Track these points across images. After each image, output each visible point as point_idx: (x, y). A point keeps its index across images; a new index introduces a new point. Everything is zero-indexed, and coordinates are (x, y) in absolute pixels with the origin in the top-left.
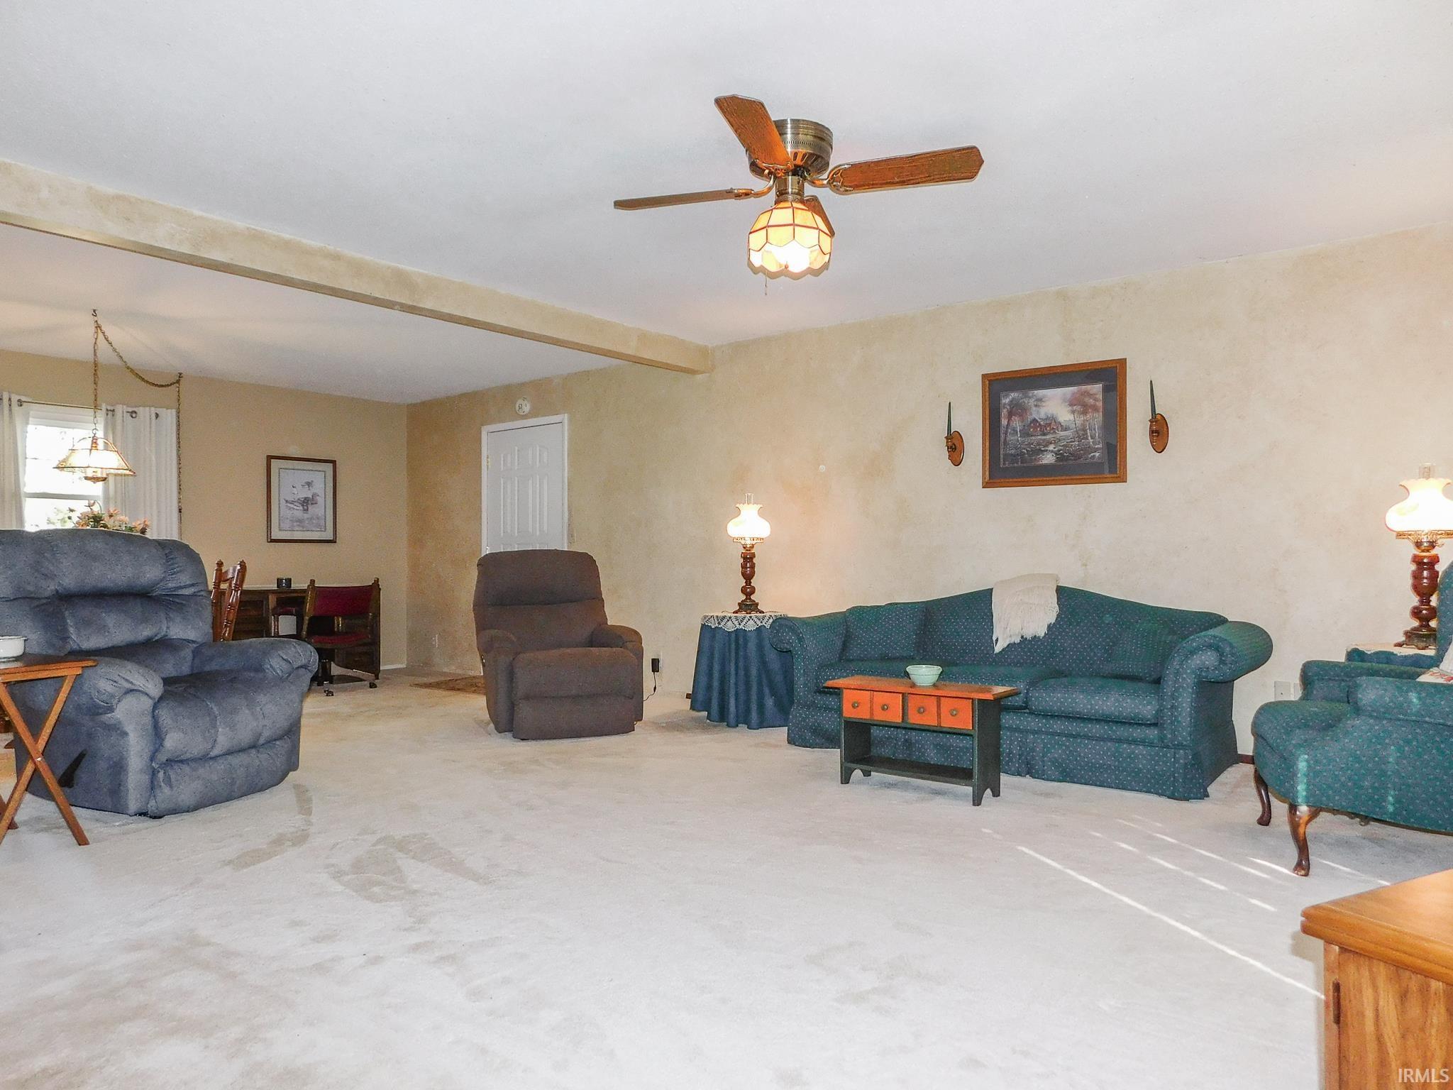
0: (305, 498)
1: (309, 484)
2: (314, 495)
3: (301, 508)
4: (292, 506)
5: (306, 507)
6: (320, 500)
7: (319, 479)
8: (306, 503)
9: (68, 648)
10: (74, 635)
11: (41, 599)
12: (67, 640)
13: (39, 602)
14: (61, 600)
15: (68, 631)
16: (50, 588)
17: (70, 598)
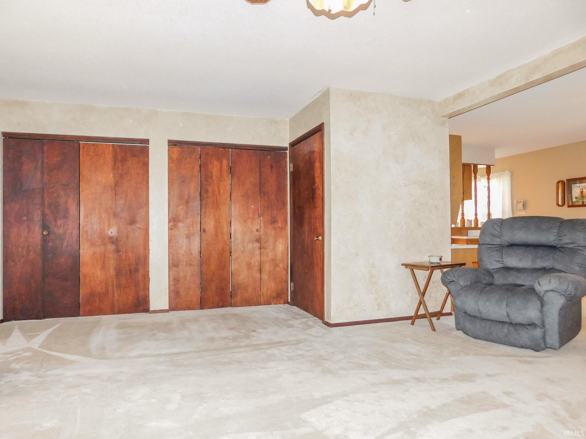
9: (500, 265)
10: (504, 260)
11: (492, 245)
12: (501, 262)
13: (492, 246)
14: (508, 246)
15: (502, 258)
16: (497, 241)
17: (512, 245)
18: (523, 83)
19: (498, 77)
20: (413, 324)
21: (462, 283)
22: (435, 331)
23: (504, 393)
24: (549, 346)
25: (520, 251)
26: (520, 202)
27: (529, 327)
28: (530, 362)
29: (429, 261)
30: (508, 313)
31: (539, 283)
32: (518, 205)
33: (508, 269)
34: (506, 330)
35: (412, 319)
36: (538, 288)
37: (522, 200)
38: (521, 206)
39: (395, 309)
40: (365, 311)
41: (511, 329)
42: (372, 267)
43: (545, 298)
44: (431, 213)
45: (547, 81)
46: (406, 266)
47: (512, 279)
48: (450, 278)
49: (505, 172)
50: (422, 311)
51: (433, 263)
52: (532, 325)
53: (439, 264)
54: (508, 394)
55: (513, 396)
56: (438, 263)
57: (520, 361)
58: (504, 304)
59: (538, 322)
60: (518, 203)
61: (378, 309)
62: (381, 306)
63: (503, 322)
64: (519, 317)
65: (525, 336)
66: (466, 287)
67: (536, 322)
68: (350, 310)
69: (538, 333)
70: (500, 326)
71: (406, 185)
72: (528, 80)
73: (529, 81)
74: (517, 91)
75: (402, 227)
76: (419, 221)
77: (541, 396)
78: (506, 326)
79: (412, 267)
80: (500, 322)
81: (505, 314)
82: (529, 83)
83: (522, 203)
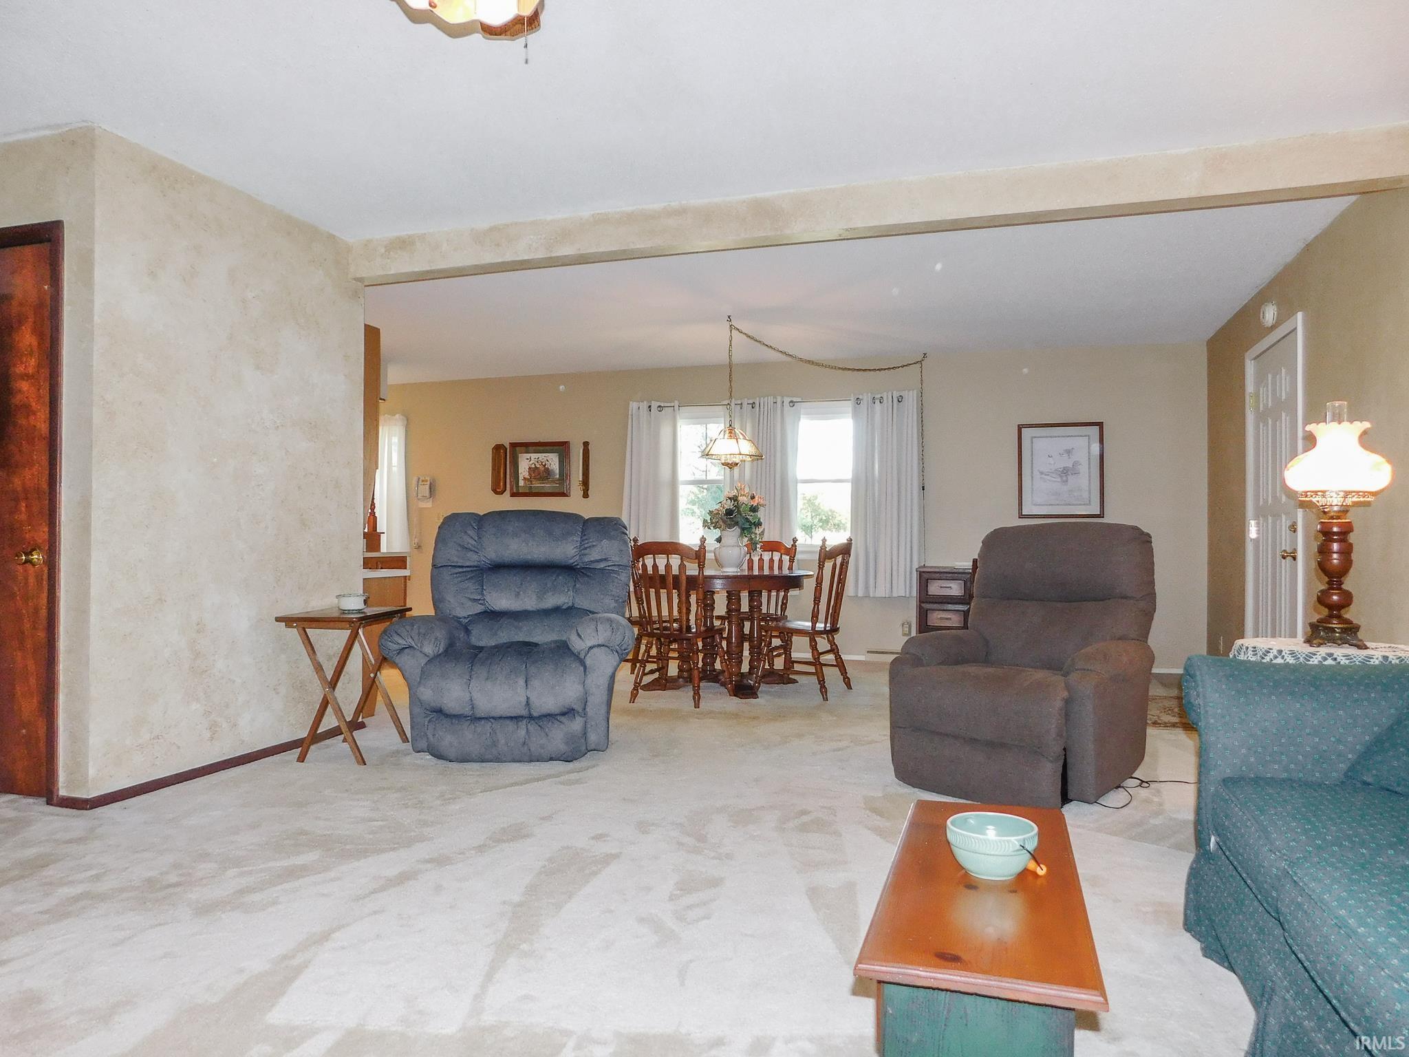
0: (1064, 468)
1: (1069, 452)
2: (1076, 464)
3: (1059, 480)
4: (1048, 478)
5: (1064, 478)
6: (1084, 469)
7: (1083, 446)
8: (1065, 473)
9: (479, 608)
10: (488, 598)
11: (462, 567)
12: (480, 602)
13: (461, 570)
14: (489, 569)
15: (483, 595)
16: (473, 559)
17: (499, 567)
18: (540, 255)
19: (492, 229)
20: (302, 759)
21: (429, 649)
22: (365, 764)
23: (593, 838)
24: (593, 747)
25: (514, 579)
26: (423, 481)
27: (562, 719)
28: (578, 782)
29: (338, 607)
30: (528, 698)
31: (579, 635)
32: (420, 487)
33: (493, 616)
34: (522, 732)
35: (301, 747)
36: (577, 645)
37: (428, 479)
38: (425, 490)
39: (251, 732)
40: (179, 747)
41: (533, 727)
42: (198, 632)
43: (588, 662)
44: (326, 497)
45: (576, 263)
46: (288, 621)
47: (508, 634)
48: (400, 641)
49: (395, 415)
50: (330, 721)
51: (349, 610)
52: (569, 712)
53: (362, 613)
54: (598, 837)
55: (608, 838)
56: (359, 611)
57: (562, 783)
58: (521, 682)
59: (578, 707)
60: (420, 483)
61: (212, 739)
62: (217, 729)
63: (516, 718)
64: (546, 701)
65: (557, 737)
66: (437, 656)
67: (575, 707)
68: (142, 753)
69: (576, 725)
70: (511, 726)
71: (278, 427)
72: (552, 251)
73: (553, 255)
74: (523, 267)
75: (267, 527)
76: (302, 515)
77: (643, 827)
78: (523, 724)
79: (303, 623)
80: (511, 718)
81: (524, 700)
82: (551, 258)
83: (428, 483)
